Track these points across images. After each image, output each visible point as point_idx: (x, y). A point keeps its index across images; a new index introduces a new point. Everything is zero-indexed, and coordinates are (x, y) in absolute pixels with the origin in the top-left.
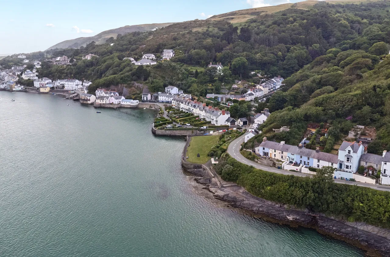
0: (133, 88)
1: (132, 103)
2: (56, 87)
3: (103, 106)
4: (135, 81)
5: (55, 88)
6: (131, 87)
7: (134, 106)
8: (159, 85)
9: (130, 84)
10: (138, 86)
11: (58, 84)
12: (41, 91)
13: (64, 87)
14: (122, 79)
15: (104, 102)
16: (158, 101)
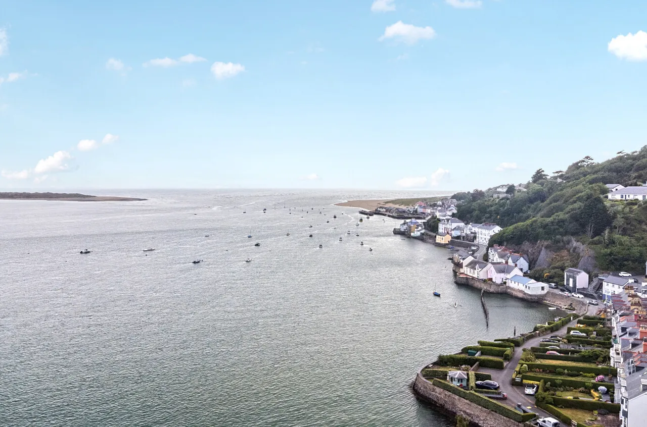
0: (564, 253)
1: (528, 287)
2: (464, 237)
3: (471, 282)
4: (573, 234)
5: (462, 238)
6: (559, 249)
7: (531, 295)
8: (624, 252)
9: (559, 242)
10: (575, 248)
11: (469, 232)
12: (437, 241)
13: (475, 237)
14: (545, 226)
15: (475, 276)
16: (602, 294)
